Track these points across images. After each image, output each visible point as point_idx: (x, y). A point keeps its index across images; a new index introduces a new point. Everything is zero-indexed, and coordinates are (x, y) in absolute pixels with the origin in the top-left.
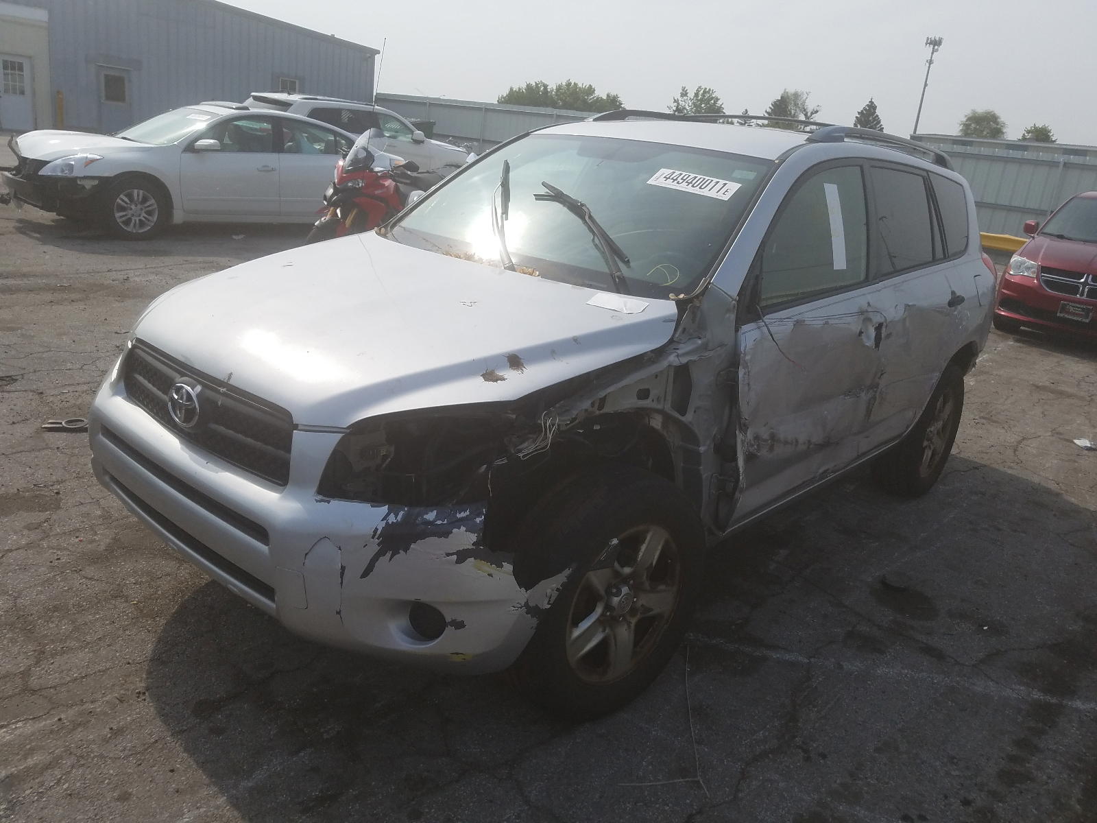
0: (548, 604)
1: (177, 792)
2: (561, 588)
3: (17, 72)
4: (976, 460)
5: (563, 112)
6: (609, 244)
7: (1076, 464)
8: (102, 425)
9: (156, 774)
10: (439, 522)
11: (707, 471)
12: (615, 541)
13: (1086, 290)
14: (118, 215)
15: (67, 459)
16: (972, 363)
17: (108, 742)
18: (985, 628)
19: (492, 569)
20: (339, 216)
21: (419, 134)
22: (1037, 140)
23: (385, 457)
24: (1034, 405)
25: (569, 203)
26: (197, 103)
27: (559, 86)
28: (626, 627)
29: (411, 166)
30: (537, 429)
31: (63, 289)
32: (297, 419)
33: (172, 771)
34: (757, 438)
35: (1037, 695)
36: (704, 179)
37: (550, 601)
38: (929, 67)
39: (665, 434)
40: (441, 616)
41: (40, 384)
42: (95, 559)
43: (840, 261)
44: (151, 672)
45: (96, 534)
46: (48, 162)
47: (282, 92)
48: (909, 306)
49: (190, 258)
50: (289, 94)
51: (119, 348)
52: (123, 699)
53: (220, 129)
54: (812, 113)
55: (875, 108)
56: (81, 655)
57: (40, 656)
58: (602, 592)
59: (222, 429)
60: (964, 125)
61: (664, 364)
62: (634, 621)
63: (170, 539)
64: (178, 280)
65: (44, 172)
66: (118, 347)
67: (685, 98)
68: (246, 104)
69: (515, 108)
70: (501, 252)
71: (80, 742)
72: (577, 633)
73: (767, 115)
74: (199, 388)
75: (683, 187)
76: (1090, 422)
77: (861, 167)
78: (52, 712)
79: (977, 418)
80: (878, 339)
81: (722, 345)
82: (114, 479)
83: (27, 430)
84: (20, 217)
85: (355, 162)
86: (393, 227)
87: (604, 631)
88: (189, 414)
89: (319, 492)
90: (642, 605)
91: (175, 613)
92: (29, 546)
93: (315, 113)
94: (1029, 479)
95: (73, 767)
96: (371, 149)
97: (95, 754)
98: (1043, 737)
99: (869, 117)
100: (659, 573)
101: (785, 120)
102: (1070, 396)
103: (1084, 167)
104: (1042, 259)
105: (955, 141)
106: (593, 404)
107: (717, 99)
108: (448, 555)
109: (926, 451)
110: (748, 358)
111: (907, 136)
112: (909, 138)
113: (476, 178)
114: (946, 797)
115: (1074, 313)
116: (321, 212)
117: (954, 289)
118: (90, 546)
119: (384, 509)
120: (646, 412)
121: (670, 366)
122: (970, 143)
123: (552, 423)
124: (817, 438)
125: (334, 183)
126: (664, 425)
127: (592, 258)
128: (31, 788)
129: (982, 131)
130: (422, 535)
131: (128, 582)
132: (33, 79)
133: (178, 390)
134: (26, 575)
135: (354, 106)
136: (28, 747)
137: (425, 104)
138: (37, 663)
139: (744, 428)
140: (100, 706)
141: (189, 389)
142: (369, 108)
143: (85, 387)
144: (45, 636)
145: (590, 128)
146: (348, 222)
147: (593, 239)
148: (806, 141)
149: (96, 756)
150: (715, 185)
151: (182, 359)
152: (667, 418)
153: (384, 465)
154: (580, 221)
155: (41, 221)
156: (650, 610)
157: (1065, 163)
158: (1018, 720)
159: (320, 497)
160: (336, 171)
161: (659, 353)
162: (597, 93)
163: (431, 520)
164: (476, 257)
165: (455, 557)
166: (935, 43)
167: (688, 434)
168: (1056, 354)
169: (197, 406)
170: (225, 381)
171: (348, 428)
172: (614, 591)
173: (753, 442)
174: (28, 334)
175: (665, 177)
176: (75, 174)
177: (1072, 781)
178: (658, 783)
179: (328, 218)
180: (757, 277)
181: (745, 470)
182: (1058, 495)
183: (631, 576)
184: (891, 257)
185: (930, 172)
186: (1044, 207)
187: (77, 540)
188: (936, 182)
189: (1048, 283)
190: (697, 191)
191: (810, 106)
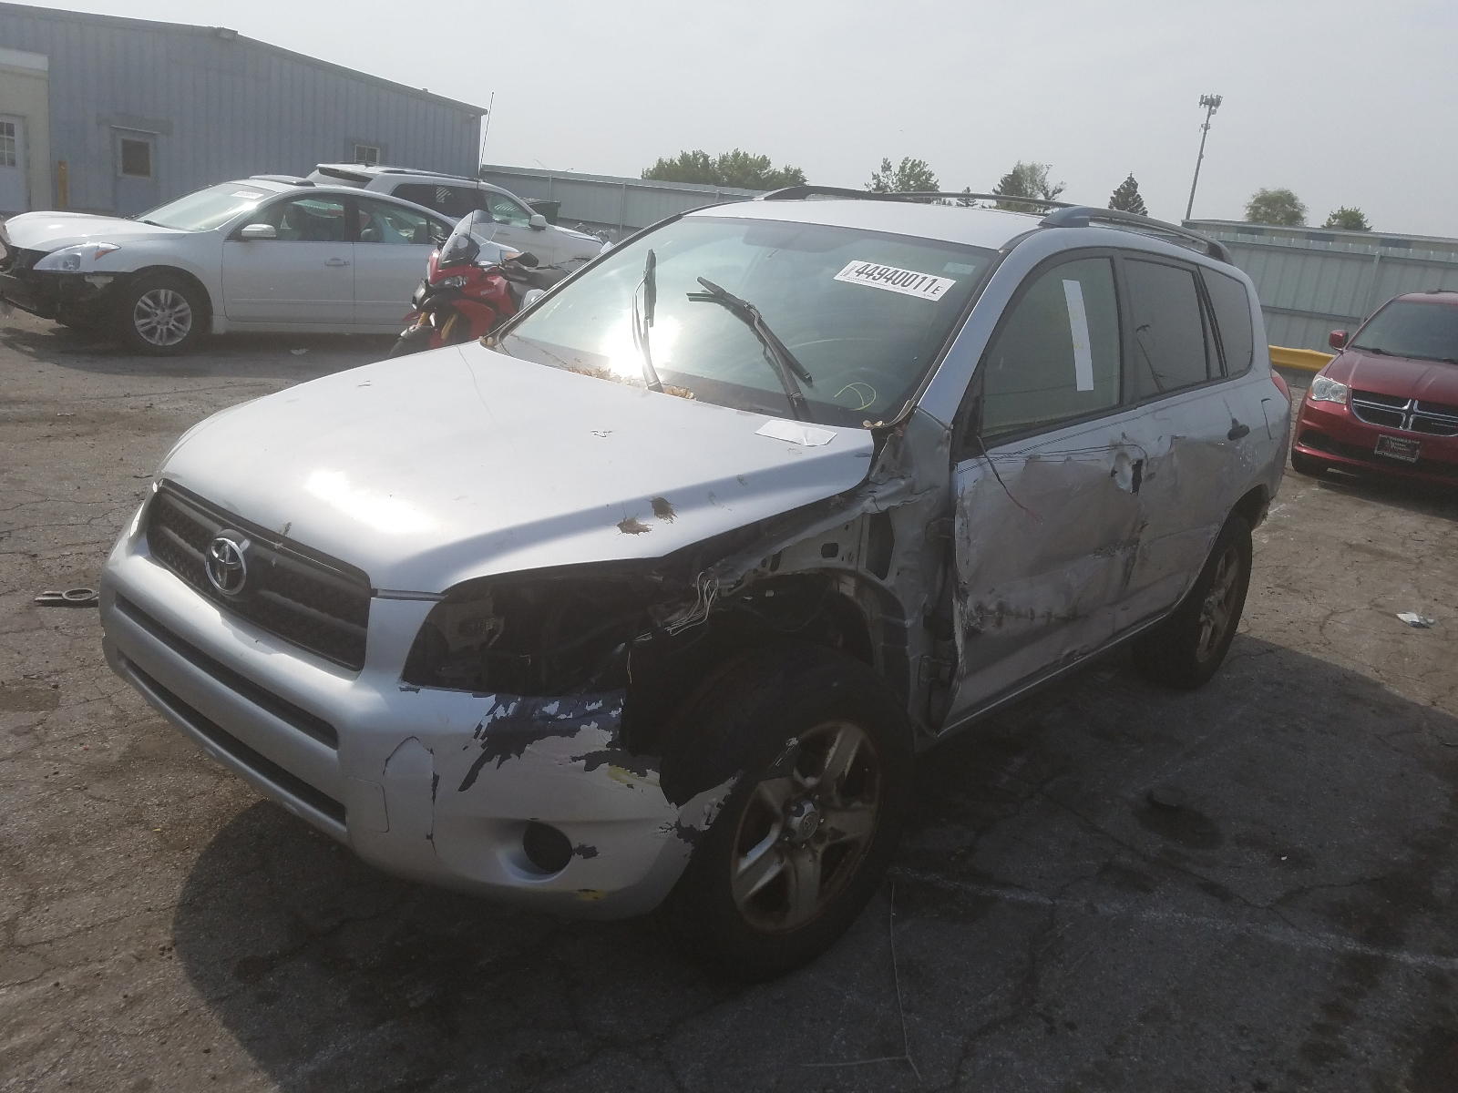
0: (707, 824)
1: (214, 1078)
2: (723, 803)
3: (5, 137)
4: (1270, 640)
5: (728, 191)
6: (782, 354)
7: (1401, 646)
8: (117, 593)
9: (185, 1055)
10: (563, 716)
11: (916, 651)
12: (794, 741)
13: (1411, 420)
14: (139, 322)
15: (68, 642)
16: (1261, 514)
17: (121, 1013)
18: (1283, 859)
19: (632, 777)
20: (433, 323)
21: (538, 218)
22: (1347, 227)
23: (492, 633)
24: (1346, 569)
25: (734, 305)
26: (246, 177)
27: (724, 157)
28: (810, 857)
29: (527, 259)
30: (691, 596)
31: (65, 419)
32: (374, 584)
33: (207, 1051)
34: (980, 608)
35: (1351, 946)
36: (908, 274)
37: (708, 819)
38: (1205, 133)
39: (859, 602)
40: (565, 841)
41: (33, 544)
42: (106, 772)
43: (1085, 380)
44: (180, 922)
45: (105, 740)
46: (46, 254)
47: (358, 163)
48: (1177, 438)
49: (234, 379)
50: (367, 166)
51: (139, 497)
52: (143, 957)
53: (275, 210)
54: (1054, 193)
55: (1136, 186)
56: (86, 899)
57: (32, 900)
58: (778, 809)
59: (276, 596)
60: (1252, 207)
61: (857, 511)
62: (820, 849)
63: (208, 745)
64: (217, 407)
65: (41, 266)
66: (137, 495)
67: (888, 173)
68: (310, 178)
69: (666, 185)
70: (644, 369)
71: (83, 1014)
72: (745, 864)
73: (993, 194)
74: (246, 544)
75: (882, 284)
76: (1419, 591)
77: (1112, 260)
78: (47, 975)
79: (1271, 585)
80: (1137, 481)
81: (932, 487)
82: (132, 665)
83: (17, 603)
84: (7, 326)
85: (453, 253)
86: (503, 336)
87: (782, 861)
88: (233, 578)
89: (405, 677)
90: (832, 828)
91: (211, 844)
92: (16, 756)
93: (401, 190)
94: (1340, 665)
95: (74, 1046)
96: (474, 236)
97: (104, 1029)
98: (1360, 1000)
99: (1127, 197)
100: (853, 786)
101: (1019, 200)
102: (1394, 557)
103: (1405, 263)
104: (1355, 379)
105: (1241, 229)
106: (764, 563)
107: (931, 175)
108: (575, 759)
109: (1204, 628)
110: (967, 503)
111: (1176, 220)
112: (1180, 225)
113: (613, 273)
114: (1233, 1079)
115: (1397, 449)
116: (409, 319)
117: (1236, 416)
118: (98, 756)
119: (491, 700)
120: (836, 574)
121: (864, 514)
122: (1260, 232)
123: (709, 588)
124: (1060, 610)
125: (426, 281)
126: (858, 590)
127: (765, 376)
128: (17, 1076)
129: (1275, 216)
130: (541, 734)
131: (149, 803)
132: (27, 146)
133: (219, 547)
134: (13, 794)
135: (451, 182)
136: (14, 1021)
137: (546, 179)
138: (27, 910)
139: (963, 595)
140: (111, 967)
141: (233, 544)
142: (472, 184)
143: (93, 548)
144: (39, 874)
145: (760, 208)
146: (445, 332)
147: (765, 350)
148: (1039, 225)
149: (104, 1033)
150: (922, 282)
151: (224, 506)
152: (863, 583)
153: (491, 644)
154: (747, 327)
155: (35, 331)
156: (842, 834)
157: (1382, 257)
158: (1328, 979)
159: (405, 685)
160: (428, 266)
161: (850, 497)
162: (772, 167)
163: (552, 714)
164: (612, 375)
165: (583, 762)
166: (1212, 103)
167: (890, 604)
168: (1375, 504)
169: (244, 566)
170: (282, 534)
171: (444, 593)
172: (794, 808)
173: (975, 614)
174: (17, 478)
175: (857, 272)
176: (84, 268)
177: (1399, 1057)
178: (853, 1063)
179: (418, 326)
180: (977, 400)
181: (964, 652)
182: (1377, 685)
183: (817, 788)
184: (1156, 376)
185: (1201, 265)
186: (1355, 314)
187: (81, 748)
188: (1209, 280)
189: (1361, 411)
190: (898, 289)
191: (1052, 184)
